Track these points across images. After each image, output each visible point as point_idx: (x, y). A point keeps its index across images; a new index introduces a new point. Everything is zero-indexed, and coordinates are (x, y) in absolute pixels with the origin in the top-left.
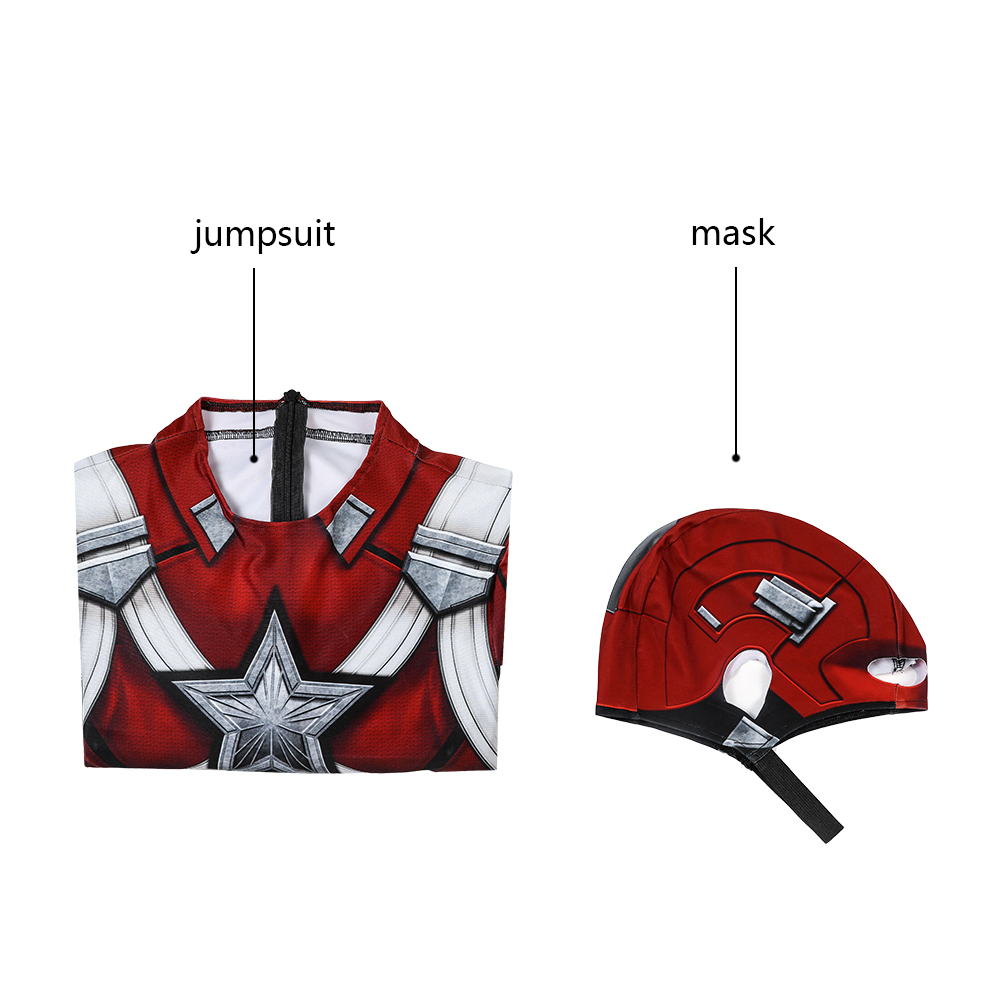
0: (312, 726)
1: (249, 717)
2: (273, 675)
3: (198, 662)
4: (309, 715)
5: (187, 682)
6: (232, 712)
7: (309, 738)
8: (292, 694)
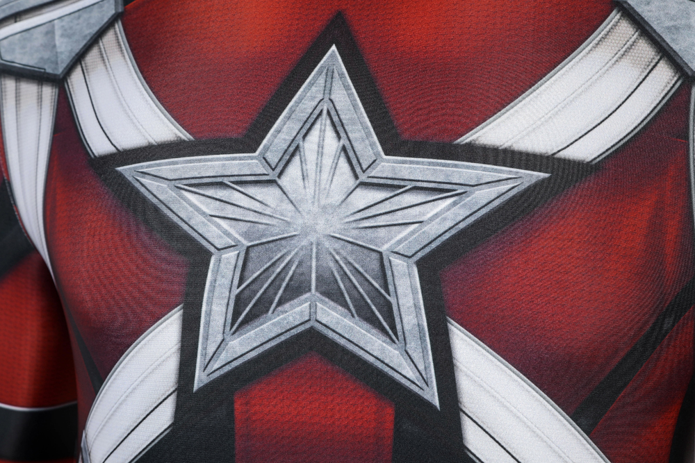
0: (405, 239)
1: (265, 220)
2: (321, 146)
3: (163, 128)
4: (399, 217)
5: (144, 166)
6: (230, 211)
7: (397, 262)
8: (363, 178)
